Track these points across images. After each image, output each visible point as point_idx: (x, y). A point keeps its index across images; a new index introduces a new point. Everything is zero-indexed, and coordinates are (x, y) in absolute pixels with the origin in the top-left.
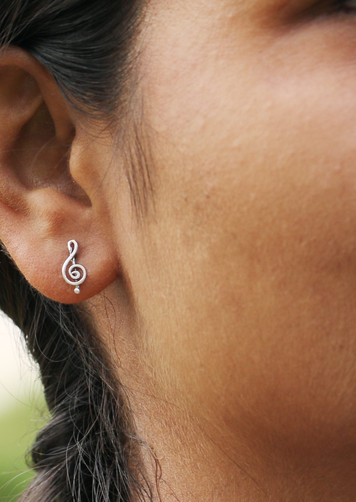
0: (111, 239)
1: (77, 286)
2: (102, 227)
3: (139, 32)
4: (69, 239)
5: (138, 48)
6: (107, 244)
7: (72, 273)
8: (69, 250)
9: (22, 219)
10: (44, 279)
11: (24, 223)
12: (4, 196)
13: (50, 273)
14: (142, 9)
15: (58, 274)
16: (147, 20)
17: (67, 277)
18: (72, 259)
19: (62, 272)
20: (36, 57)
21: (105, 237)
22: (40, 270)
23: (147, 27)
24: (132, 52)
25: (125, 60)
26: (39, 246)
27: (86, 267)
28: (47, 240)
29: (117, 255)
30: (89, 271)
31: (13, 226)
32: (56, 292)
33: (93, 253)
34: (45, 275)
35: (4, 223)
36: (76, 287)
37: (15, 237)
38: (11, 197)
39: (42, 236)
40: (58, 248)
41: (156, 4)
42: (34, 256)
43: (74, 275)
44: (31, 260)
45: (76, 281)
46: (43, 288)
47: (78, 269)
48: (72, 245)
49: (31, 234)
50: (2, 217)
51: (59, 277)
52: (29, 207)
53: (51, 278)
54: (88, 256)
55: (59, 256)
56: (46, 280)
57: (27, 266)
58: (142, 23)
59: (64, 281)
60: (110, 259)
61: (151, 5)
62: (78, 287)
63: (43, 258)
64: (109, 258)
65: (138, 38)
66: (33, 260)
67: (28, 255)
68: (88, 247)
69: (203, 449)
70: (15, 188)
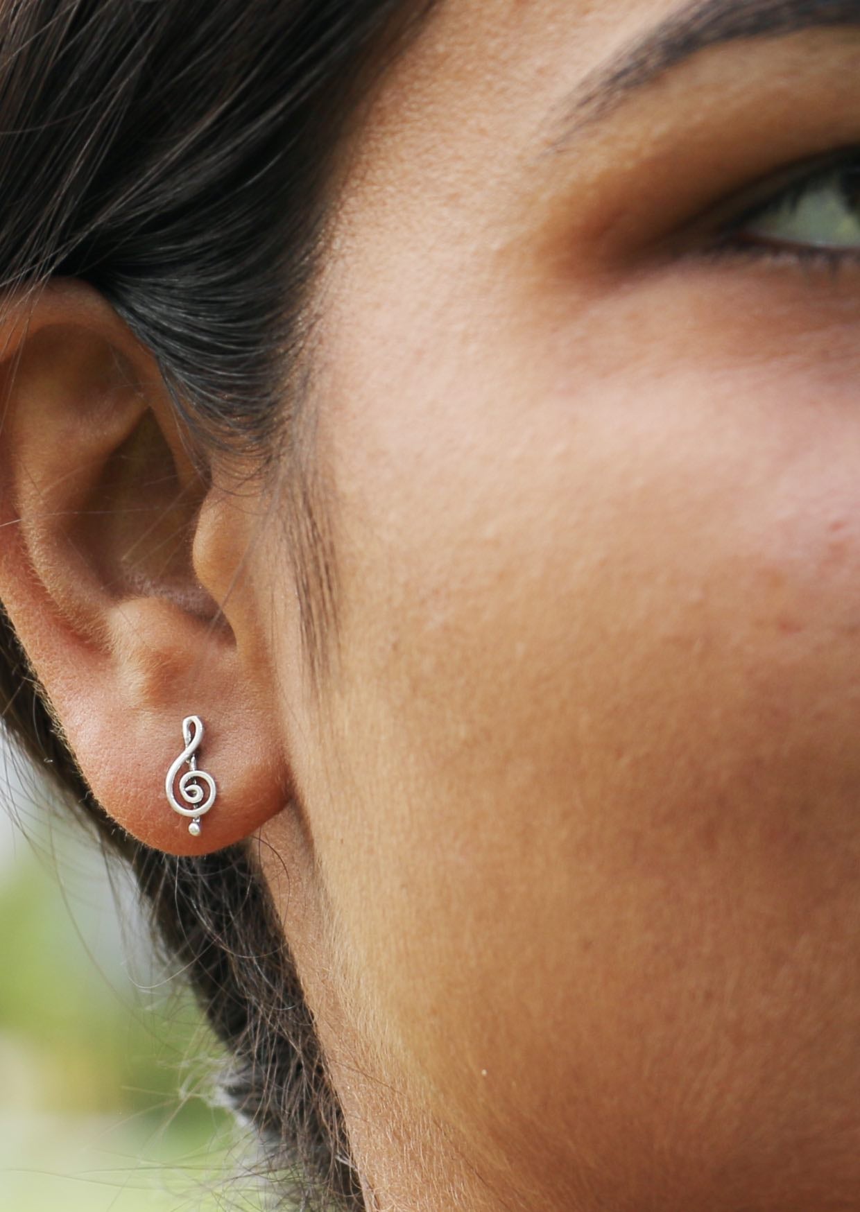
0: (272, 719)
1: (196, 820)
2: (257, 692)
3: (320, 272)
4: (188, 714)
5: (316, 306)
6: (263, 731)
7: (188, 789)
8: (183, 739)
9: (100, 664)
10: (127, 799)
11: (102, 673)
12: (61, 611)
13: (142, 787)
14: (327, 222)
15: (159, 791)
16: (336, 245)
17: (175, 798)
18: (190, 758)
19: (165, 786)
20: (119, 311)
21: (260, 713)
22: (119, 779)
23: (335, 262)
24: (305, 313)
25: (291, 330)
26: (125, 725)
27: (217, 777)
28: (143, 714)
29: (283, 756)
30: (222, 787)
31: (77, 678)
32: (152, 830)
33: (234, 748)
34: (130, 791)
35: (58, 670)
36: (194, 820)
37: (78, 702)
38: (74, 613)
39: (133, 704)
40: (161, 732)
41: (354, 212)
42: (112, 748)
43: (191, 793)
44: (103, 757)
45: (194, 807)
46: (126, 819)
47: (200, 781)
48: (192, 727)
49: (112, 697)
50: (57, 657)
51: (159, 797)
52: (109, 638)
53: (141, 798)
54: (224, 754)
55: (163, 750)
56: (132, 801)
57: (96, 769)
58: (328, 251)
59: (169, 806)
60: (269, 763)
61: (346, 213)
62: (198, 821)
63: (130, 753)
64: (265, 761)
65: (317, 283)
66: (109, 756)
67: (99, 743)
68: (225, 733)
69: (465, 1198)
70: (86, 594)
